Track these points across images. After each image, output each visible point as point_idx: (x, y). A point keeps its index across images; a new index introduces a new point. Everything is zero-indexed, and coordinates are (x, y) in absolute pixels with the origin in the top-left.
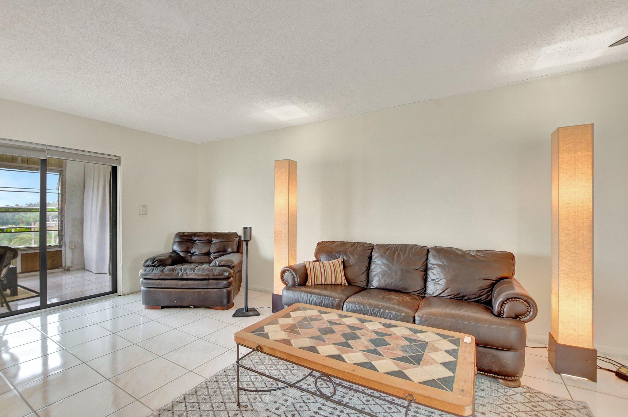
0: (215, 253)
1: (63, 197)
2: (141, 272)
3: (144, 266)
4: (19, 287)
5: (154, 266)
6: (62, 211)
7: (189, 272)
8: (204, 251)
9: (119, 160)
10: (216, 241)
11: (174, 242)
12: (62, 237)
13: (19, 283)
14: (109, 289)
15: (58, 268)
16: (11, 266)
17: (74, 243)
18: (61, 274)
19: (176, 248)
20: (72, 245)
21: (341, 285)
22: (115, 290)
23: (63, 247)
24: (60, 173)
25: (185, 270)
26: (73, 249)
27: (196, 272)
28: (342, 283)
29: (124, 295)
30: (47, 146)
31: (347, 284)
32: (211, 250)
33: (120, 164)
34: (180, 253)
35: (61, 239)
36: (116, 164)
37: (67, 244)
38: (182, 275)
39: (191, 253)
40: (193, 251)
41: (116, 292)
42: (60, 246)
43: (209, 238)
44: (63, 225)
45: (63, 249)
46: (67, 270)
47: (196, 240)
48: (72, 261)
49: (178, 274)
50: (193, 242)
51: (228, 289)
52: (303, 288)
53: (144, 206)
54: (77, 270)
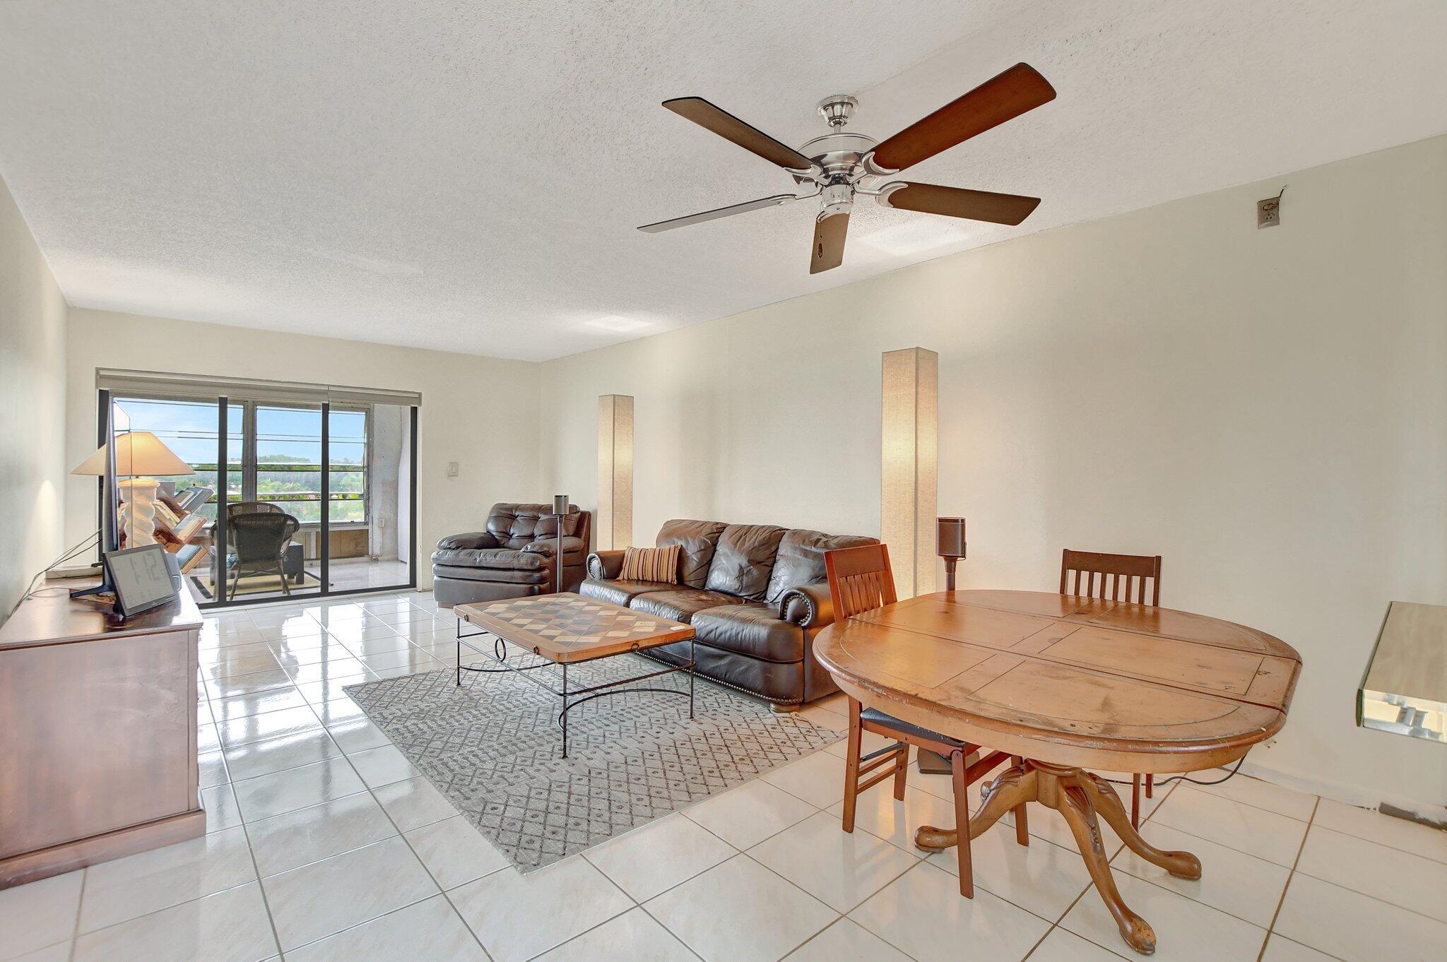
0: (540, 535)
1: (371, 448)
2: (434, 555)
3: (439, 547)
4: (305, 574)
5: (450, 548)
6: (368, 469)
7: (489, 558)
8: (527, 532)
9: (419, 398)
10: (544, 518)
11: (490, 518)
12: (369, 510)
13: (305, 570)
14: (407, 582)
15: (362, 555)
16: (293, 543)
17: (383, 520)
18: (366, 565)
19: (491, 527)
20: (382, 521)
21: (667, 582)
22: (413, 584)
23: (370, 525)
24: (366, 412)
25: (484, 556)
26: (383, 528)
27: (497, 559)
28: (667, 580)
29: (424, 591)
30: (329, 386)
31: (675, 583)
32: (536, 532)
33: (420, 405)
34: (494, 533)
35: (367, 513)
36: (415, 404)
37: (376, 521)
38: (481, 561)
39: (509, 535)
40: (512, 531)
41: (415, 586)
42: (366, 523)
43: (536, 514)
44: (370, 491)
45: (369, 527)
46: (375, 560)
47: (518, 516)
48: (382, 547)
49: (476, 559)
50: (514, 518)
51: (542, 586)
52: (611, 583)
53: (454, 465)
54: (388, 560)
